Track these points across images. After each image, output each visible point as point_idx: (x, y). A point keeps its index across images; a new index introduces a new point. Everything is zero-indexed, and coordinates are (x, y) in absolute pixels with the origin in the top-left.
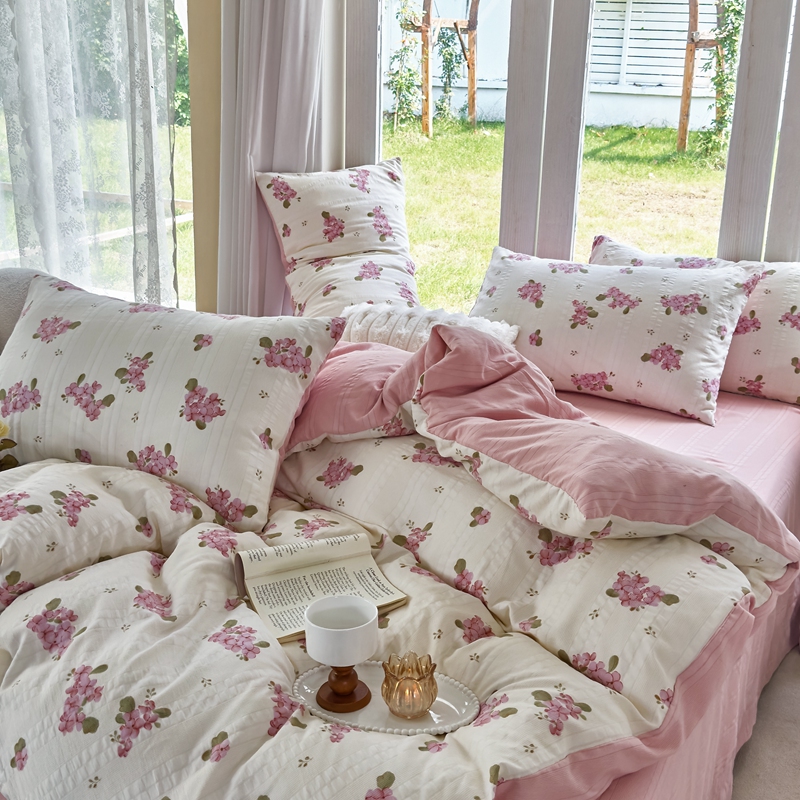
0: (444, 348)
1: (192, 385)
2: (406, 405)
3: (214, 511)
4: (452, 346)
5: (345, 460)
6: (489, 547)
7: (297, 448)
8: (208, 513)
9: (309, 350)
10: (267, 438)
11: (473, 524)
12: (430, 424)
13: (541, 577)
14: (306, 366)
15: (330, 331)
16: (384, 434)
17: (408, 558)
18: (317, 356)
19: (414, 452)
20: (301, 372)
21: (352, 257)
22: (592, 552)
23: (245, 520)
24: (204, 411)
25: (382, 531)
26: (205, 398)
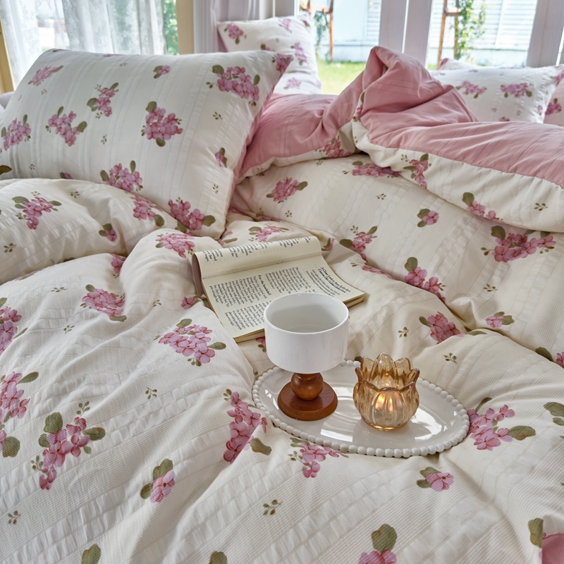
0: (382, 67)
1: (152, 107)
2: (345, 128)
3: (176, 221)
4: (391, 63)
5: (291, 179)
6: (441, 245)
7: (249, 173)
8: (170, 221)
9: (257, 79)
10: (222, 156)
11: (420, 225)
12: (371, 136)
13: (497, 272)
14: (255, 93)
15: (276, 63)
16: (324, 154)
17: (356, 257)
18: (264, 84)
19: (354, 168)
20: (250, 98)
22: (555, 246)
23: (205, 228)
24: (163, 129)
25: (328, 235)
26: (163, 119)
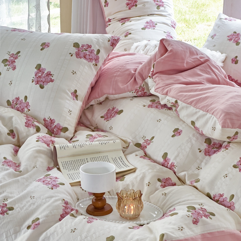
0: (166, 50)
1: (39, 67)
2: (146, 80)
3: (47, 129)
4: (169, 49)
5: (115, 107)
6: (180, 147)
7: (92, 103)
8: (44, 130)
9: (98, 51)
10: (75, 94)
11: (173, 136)
12: (156, 87)
13: (204, 161)
14: (97, 59)
15: (110, 42)
16: (135, 94)
17: (141, 153)
18: (103, 55)
19: (150, 103)
20: (94, 62)
21: (141, 18)
22: (229, 148)
23: (62, 134)
24: (44, 80)
25: (129, 141)
26: (44, 74)
